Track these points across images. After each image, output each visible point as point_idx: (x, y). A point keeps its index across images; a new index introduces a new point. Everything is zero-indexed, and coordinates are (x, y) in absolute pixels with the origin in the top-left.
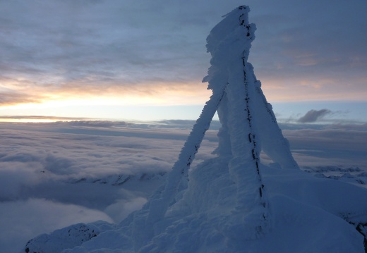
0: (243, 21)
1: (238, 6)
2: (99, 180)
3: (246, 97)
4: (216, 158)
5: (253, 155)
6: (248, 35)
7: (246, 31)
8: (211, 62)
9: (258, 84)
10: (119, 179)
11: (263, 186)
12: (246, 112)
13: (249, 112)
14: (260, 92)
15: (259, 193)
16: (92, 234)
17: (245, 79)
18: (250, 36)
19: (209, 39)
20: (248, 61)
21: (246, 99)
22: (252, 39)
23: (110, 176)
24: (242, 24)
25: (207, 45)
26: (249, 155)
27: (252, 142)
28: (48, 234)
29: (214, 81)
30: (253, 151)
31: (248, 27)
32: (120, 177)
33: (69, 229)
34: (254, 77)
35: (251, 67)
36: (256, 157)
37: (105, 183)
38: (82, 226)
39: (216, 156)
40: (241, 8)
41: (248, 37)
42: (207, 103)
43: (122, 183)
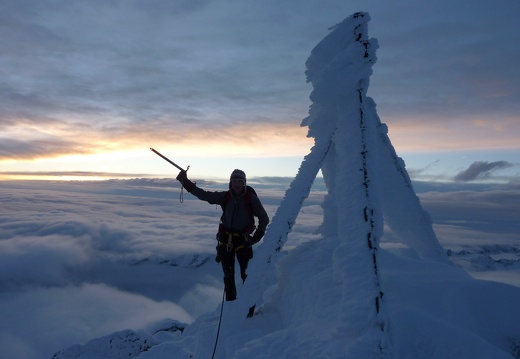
0: (360, 35)
1: (352, 13)
2: (166, 261)
3: (362, 150)
4: (319, 241)
5: (369, 242)
6: (366, 55)
7: (363, 50)
8: (312, 98)
9: (383, 129)
10: (194, 260)
11: (382, 294)
12: (362, 173)
13: (366, 173)
14: (386, 141)
15: (374, 307)
16: (143, 345)
17: (362, 123)
18: (369, 58)
19: (309, 62)
20: (368, 95)
21: (363, 153)
22: (373, 61)
23: (182, 257)
24: (358, 40)
25: (306, 72)
26: (363, 242)
27: (369, 222)
28: (82, 344)
29: (316, 126)
30: (369, 235)
31: (365, 44)
32: (196, 257)
33: (111, 339)
34: (378, 119)
35: (371, 104)
36: (373, 246)
37: (175, 265)
38: (129, 334)
39: (319, 236)
40: (356, 15)
41: (366, 59)
42: (306, 158)
43: (198, 266)
